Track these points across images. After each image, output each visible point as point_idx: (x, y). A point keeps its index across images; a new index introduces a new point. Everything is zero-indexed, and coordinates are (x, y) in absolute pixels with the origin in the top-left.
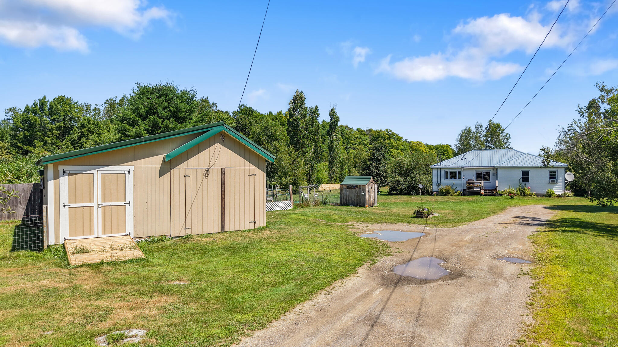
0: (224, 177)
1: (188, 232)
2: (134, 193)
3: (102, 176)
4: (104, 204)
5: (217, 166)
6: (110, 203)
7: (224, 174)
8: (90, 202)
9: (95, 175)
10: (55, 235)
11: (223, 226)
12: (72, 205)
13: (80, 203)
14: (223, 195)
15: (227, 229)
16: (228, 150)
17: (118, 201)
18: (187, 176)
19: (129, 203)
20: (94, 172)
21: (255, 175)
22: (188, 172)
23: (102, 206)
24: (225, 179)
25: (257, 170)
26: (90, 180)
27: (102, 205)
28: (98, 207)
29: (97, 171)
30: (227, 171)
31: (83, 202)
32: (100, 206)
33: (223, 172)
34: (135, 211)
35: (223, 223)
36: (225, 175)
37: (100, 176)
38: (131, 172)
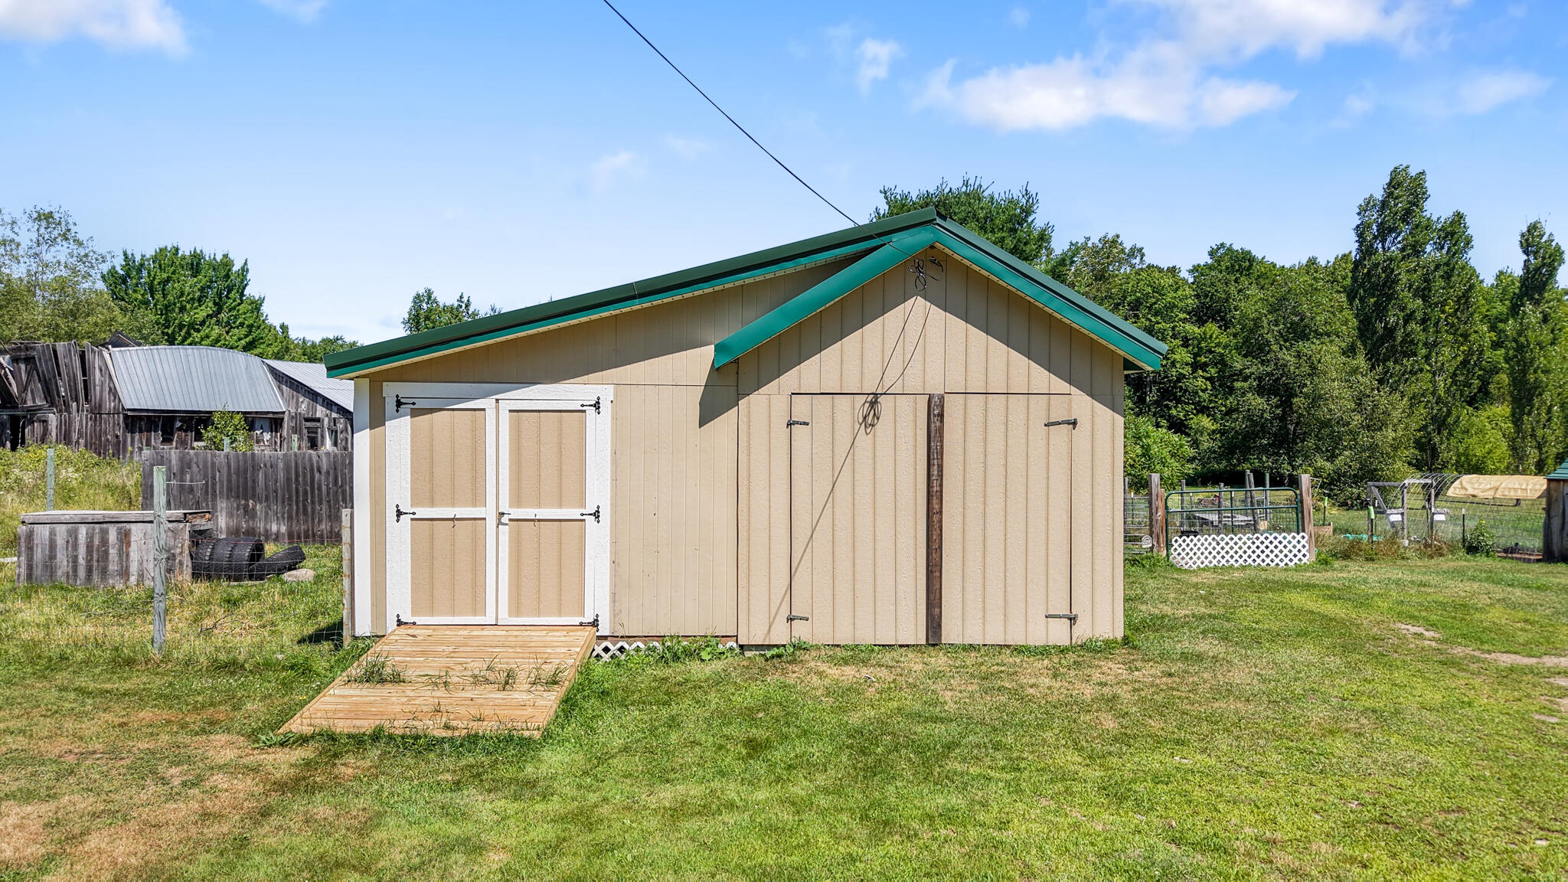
0: (940, 431)
1: (802, 632)
2: (614, 480)
3: (510, 418)
4: (517, 513)
5: (913, 383)
6: (536, 511)
7: (941, 415)
8: (475, 506)
9: (490, 414)
10: (372, 605)
11: (934, 624)
12: (423, 512)
13: (446, 505)
14: (935, 501)
15: (951, 633)
16: (957, 324)
17: (560, 506)
18: (797, 423)
19: (596, 515)
20: (487, 403)
21: (1074, 423)
22: (802, 408)
23: (510, 520)
24: (941, 436)
25: (1081, 404)
26: (474, 429)
27: (511, 517)
28: (499, 523)
29: (497, 400)
30: (953, 408)
31: (453, 505)
32: (505, 519)
33: (936, 411)
34: (614, 542)
35: (937, 610)
36: (942, 421)
37: (505, 416)
38: (605, 406)
